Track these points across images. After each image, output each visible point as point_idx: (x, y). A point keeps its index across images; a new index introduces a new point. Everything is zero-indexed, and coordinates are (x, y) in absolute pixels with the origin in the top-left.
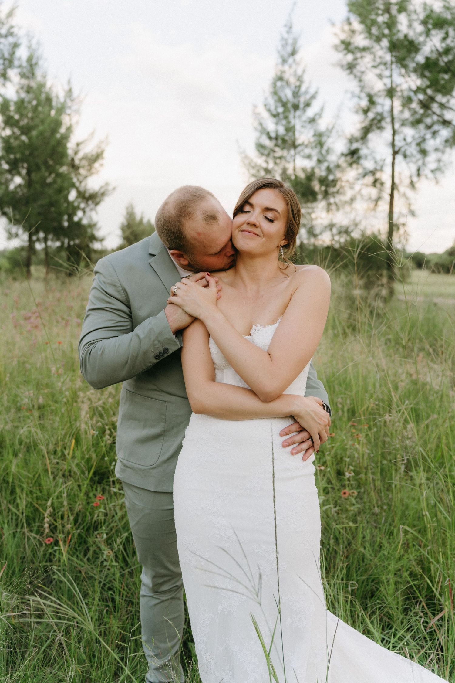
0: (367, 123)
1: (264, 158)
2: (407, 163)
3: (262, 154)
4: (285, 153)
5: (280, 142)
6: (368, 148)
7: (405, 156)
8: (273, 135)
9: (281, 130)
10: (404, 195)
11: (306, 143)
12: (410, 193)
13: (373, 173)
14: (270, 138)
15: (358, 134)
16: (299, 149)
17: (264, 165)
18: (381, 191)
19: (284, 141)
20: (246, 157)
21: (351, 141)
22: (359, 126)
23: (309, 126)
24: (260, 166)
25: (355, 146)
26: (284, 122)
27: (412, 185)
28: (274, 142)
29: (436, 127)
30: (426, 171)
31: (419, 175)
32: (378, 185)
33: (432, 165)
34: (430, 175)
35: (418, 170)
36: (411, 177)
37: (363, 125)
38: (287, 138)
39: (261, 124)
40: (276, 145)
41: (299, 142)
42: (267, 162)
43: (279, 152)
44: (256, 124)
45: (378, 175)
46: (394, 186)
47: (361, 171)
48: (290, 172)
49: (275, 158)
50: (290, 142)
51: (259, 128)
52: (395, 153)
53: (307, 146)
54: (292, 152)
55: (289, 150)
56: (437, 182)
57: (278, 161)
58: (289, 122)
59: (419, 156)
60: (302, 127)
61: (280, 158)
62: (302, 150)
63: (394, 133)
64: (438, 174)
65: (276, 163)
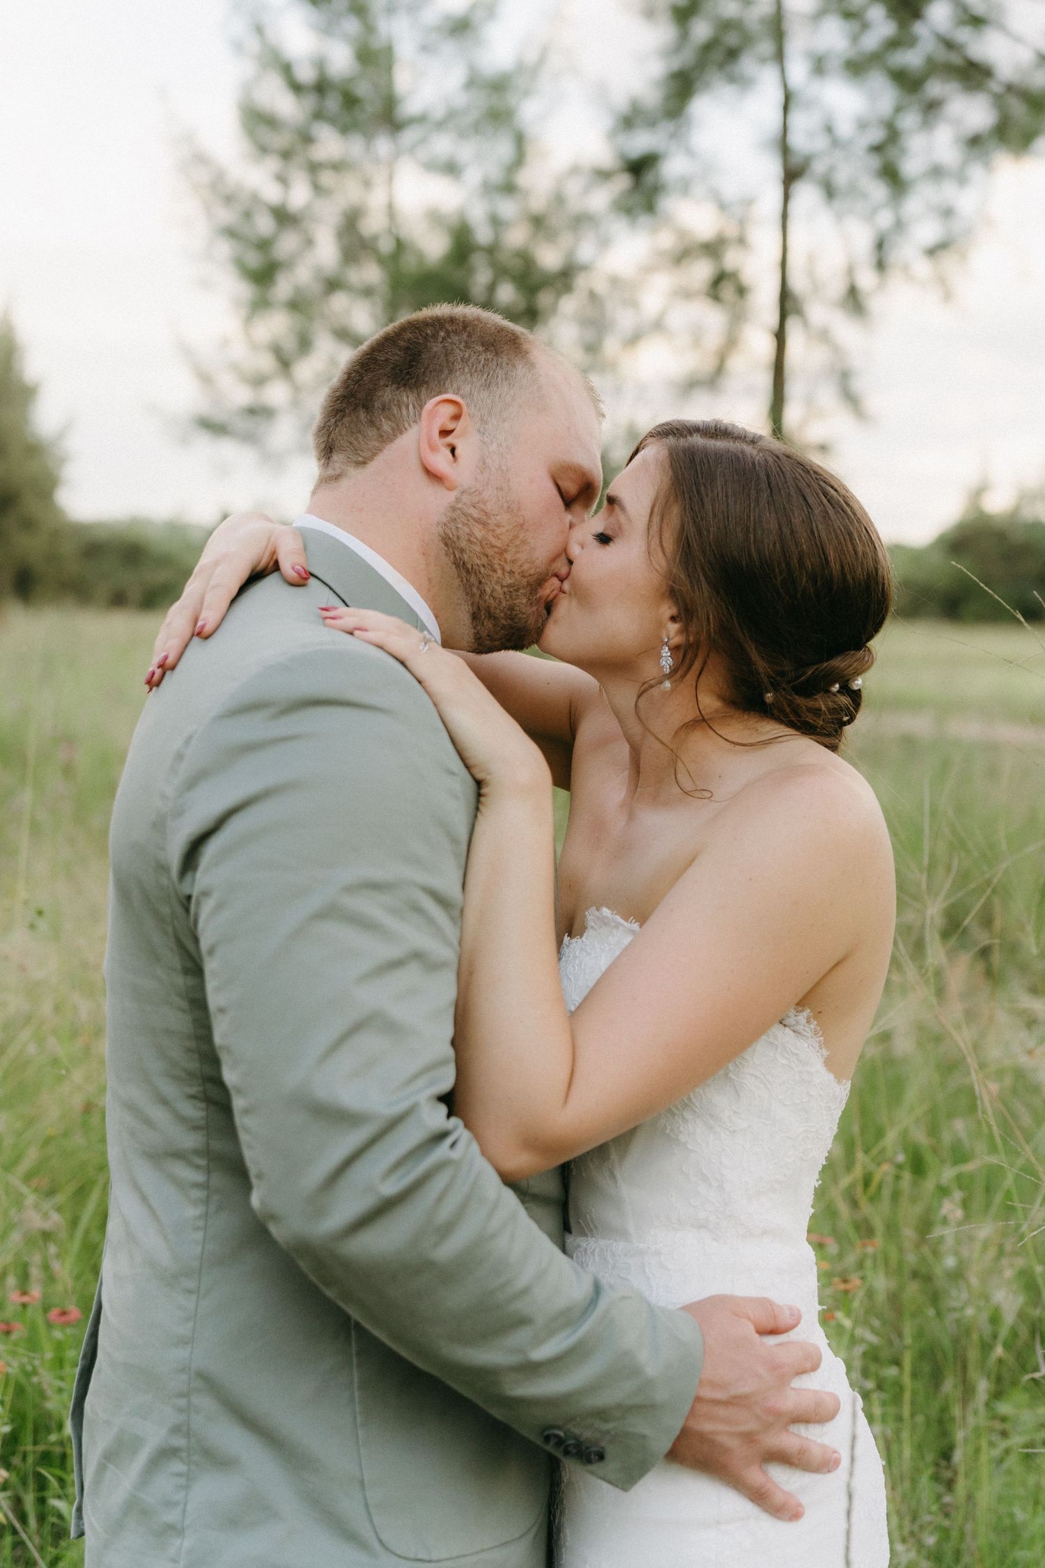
0: (686, 58)
1: (272, 164)
2: (839, 217)
3: (263, 149)
4: (353, 147)
5: (333, 103)
6: (690, 153)
7: (829, 191)
8: (306, 74)
9: (341, 59)
10: (824, 336)
11: (439, 112)
12: (845, 330)
13: (713, 249)
14: (296, 88)
15: (652, 97)
16: (409, 136)
17: (272, 193)
18: (738, 318)
19: (350, 101)
20: (201, 159)
21: (630, 120)
22: (657, 68)
23: (449, 48)
24: (255, 198)
25: (641, 143)
26: (352, 25)
27: (853, 300)
28: (310, 101)
29: (935, 88)
30: (908, 251)
31: (881, 265)
32: (728, 292)
33: (926, 231)
34: (922, 267)
35: (880, 245)
36: (850, 271)
37: (676, 64)
38: (363, 89)
39: (259, 30)
40: (318, 115)
41: (411, 106)
42: (282, 180)
43: (329, 144)
44: (239, 27)
45: (732, 259)
46: (787, 303)
47: (666, 240)
48: (373, 224)
49: (314, 168)
50: (372, 107)
51: (253, 45)
52: (792, 175)
53: (441, 125)
54: (383, 145)
55: (369, 137)
56: (948, 296)
57: (327, 178)
58: (369, 28)
59: (878, 191)
60: (425, 48)
61: (338, 166)
62: (423, 141)
63: (788, 101)
64: (949, 262)
65: (317, 188)
